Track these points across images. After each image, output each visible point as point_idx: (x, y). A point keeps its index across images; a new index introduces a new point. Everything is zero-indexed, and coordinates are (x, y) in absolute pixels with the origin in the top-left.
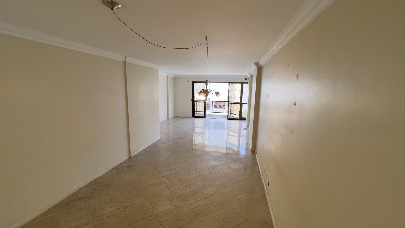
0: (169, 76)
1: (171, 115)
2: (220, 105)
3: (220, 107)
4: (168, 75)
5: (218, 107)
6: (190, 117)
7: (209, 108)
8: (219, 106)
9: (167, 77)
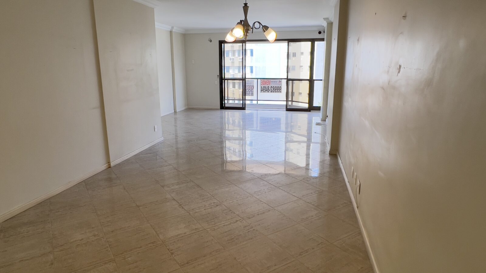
0: (174, 30)
1: (180, 106)
2: (272, 87)
3: (272, 89)
4: (173, 27)
5: (268, 89)
6: (217, 109)
7: (251, 92)
8: (270, 89)
9: (171, 32)
